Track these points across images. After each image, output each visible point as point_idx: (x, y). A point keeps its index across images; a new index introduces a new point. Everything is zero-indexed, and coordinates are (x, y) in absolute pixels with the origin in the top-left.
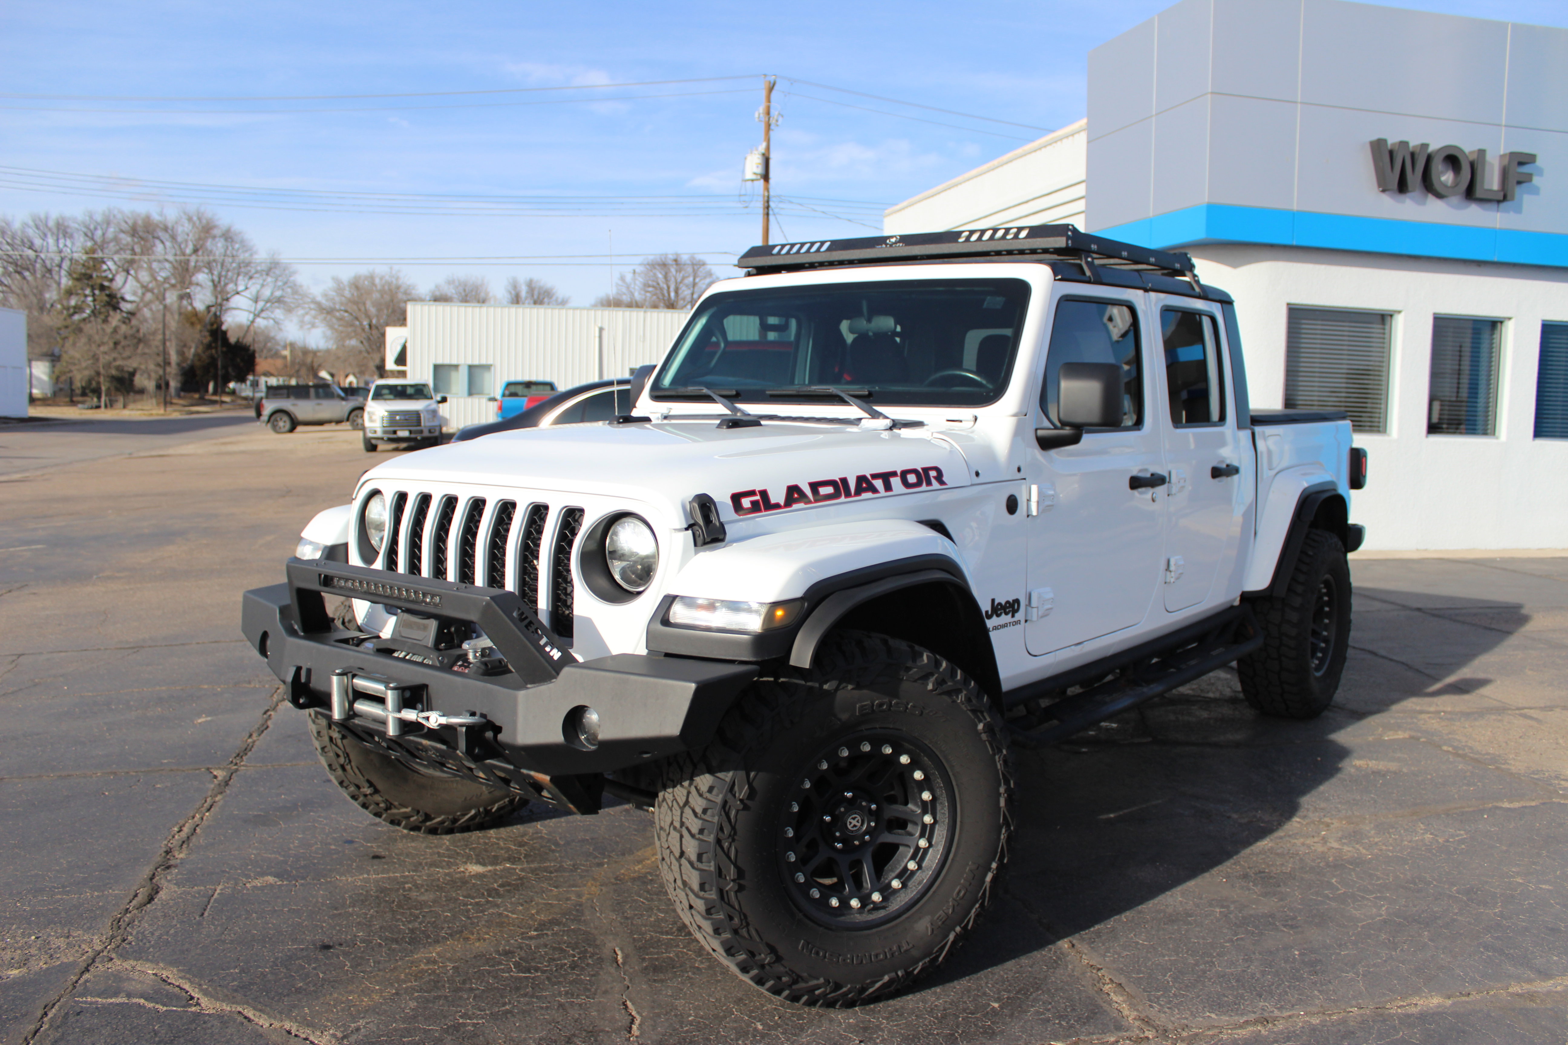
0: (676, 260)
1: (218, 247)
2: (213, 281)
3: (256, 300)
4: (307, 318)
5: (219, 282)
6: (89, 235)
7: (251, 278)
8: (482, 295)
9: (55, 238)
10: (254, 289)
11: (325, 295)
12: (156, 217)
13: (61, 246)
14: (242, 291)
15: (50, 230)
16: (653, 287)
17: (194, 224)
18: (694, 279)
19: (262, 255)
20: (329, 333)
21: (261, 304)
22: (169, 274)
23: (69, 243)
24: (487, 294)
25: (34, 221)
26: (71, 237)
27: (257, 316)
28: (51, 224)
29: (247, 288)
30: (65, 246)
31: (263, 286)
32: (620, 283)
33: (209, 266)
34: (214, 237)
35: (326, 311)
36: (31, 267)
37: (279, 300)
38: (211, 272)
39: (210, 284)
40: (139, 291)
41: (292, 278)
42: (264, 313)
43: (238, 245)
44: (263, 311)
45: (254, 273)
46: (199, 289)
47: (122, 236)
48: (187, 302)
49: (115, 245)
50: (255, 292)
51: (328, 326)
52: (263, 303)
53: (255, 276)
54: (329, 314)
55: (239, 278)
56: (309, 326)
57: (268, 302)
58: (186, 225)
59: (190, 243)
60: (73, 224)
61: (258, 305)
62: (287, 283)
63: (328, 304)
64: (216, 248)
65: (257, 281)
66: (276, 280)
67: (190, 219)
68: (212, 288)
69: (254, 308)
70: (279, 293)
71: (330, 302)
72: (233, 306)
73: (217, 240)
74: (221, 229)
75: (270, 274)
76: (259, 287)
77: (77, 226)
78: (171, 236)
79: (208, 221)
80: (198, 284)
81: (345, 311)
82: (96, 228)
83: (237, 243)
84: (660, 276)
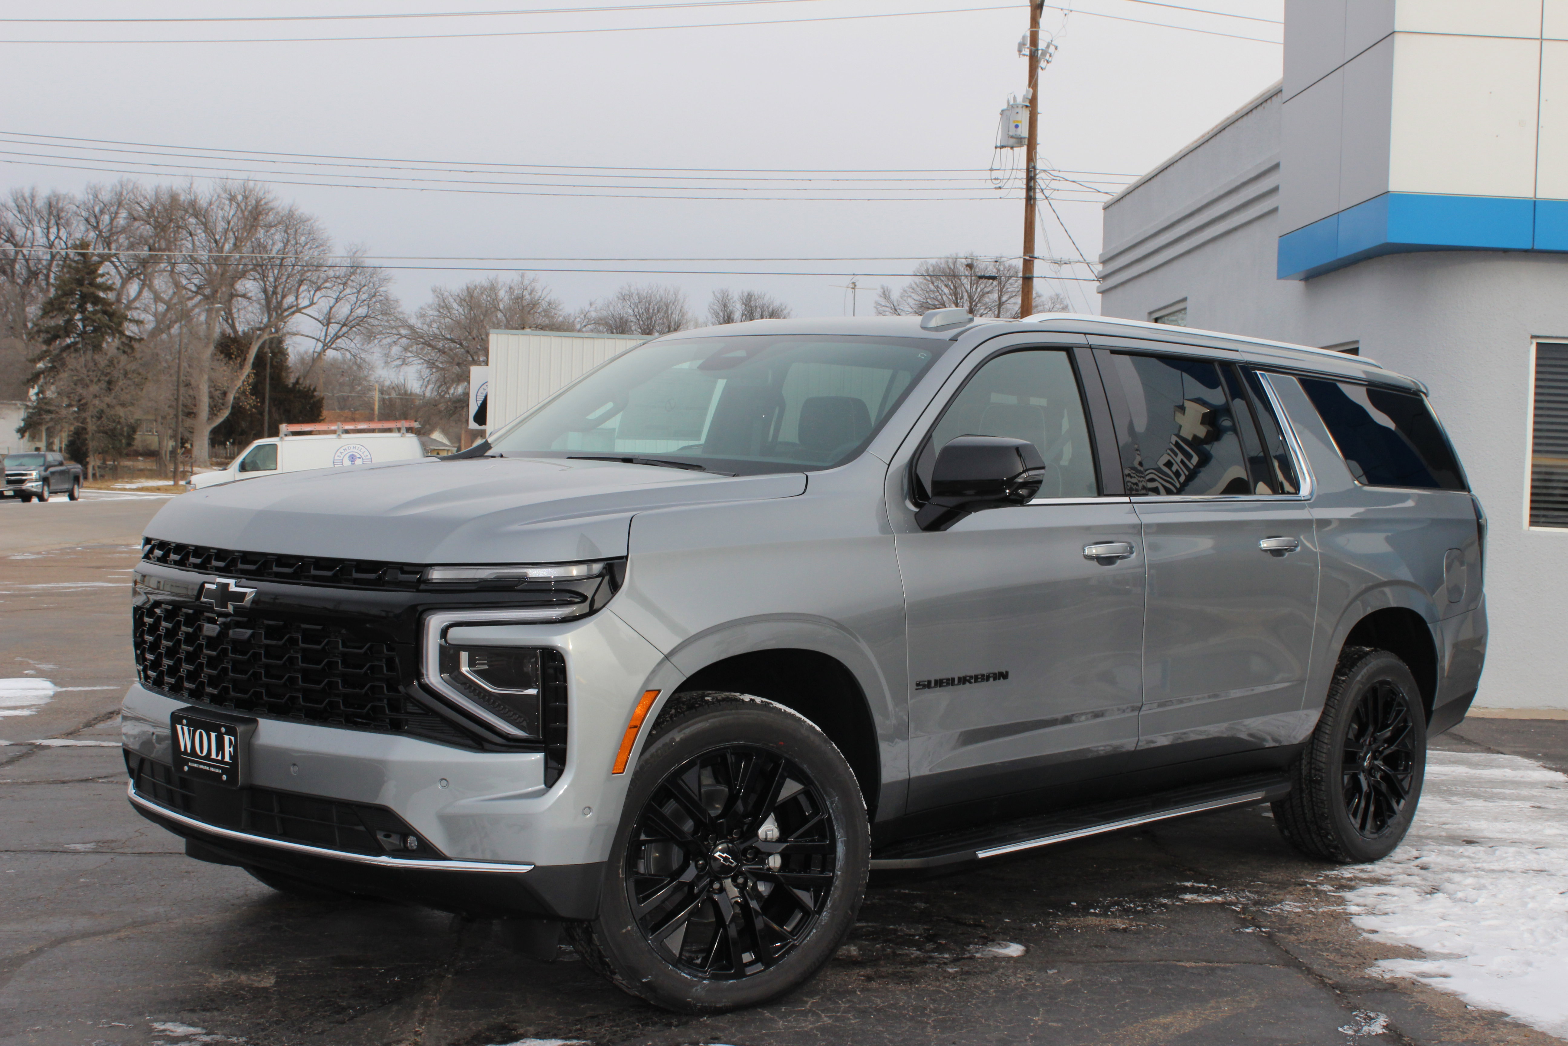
0: (970, 266)
1: (274, 239)
2: (265, 291)
3: (327, 322)
4: (395, 350)
5: (275, 293)
6: (92, 220)
7: (319, 289)
8: (675, 317)
9: (44, 225)
10: (323, 304)
13: (52, 238)
14: (304, 308)
15: (38, 212)
17: (238, 205)
18: (1000, 298)
19: (338, 253)
20: (426, 372)
21: (333, 329)
22: (202, 280)
23: (63, 233)
24: (683, 314)
25: (16, 201)
26: (68, 224)
27: (326, 346)
28: (40, 204)
29: (312, 304)
30: (58, 237)
31: (338, 300)
32: (883, 301)
33: (261, 268)
34: (270, 226)
35: (422, 341)
36: (8, 268)
37: (361, 321)
38: (264, 277)
39: (262, 296)
40: (153, 306)
41: (381, 289)
42: (339, 341)
43: (303, 238)
44: (338, 337)
45: (326, 281)
46: (245, 302)
47: (137, 224)
48: (227, 321)
49: (127, 238)
50: (326, 310)
51: (428, 362)
52: (337, 327)
53: (327, 285)
54: (427, 344)
55: (302, 288)
56: (399, 362)
57: (344, 325)
58: (227, 208)
59: (231, 234)
60: (70, 206)
61: (330, 328)
62: (374, 296)
63: (425, 327)
64: (271, 242)
65: (330, 292)
66: (359, 292)
67: (232, 198)
68: (263, 302)
69: (323, 334)
70: (361, 311)
71: (430, 326)
72: (294, 330)
73: (273, 230)
74: (277, 213)
75: (350, 283)
76: (332, 301)
77: (75, 208)
78: (205, 225)
79: (258, 202)
80: (244, 296)
81: (452, 340)
82: (102, 212)
83: (302, 235)
84: (946, 290)
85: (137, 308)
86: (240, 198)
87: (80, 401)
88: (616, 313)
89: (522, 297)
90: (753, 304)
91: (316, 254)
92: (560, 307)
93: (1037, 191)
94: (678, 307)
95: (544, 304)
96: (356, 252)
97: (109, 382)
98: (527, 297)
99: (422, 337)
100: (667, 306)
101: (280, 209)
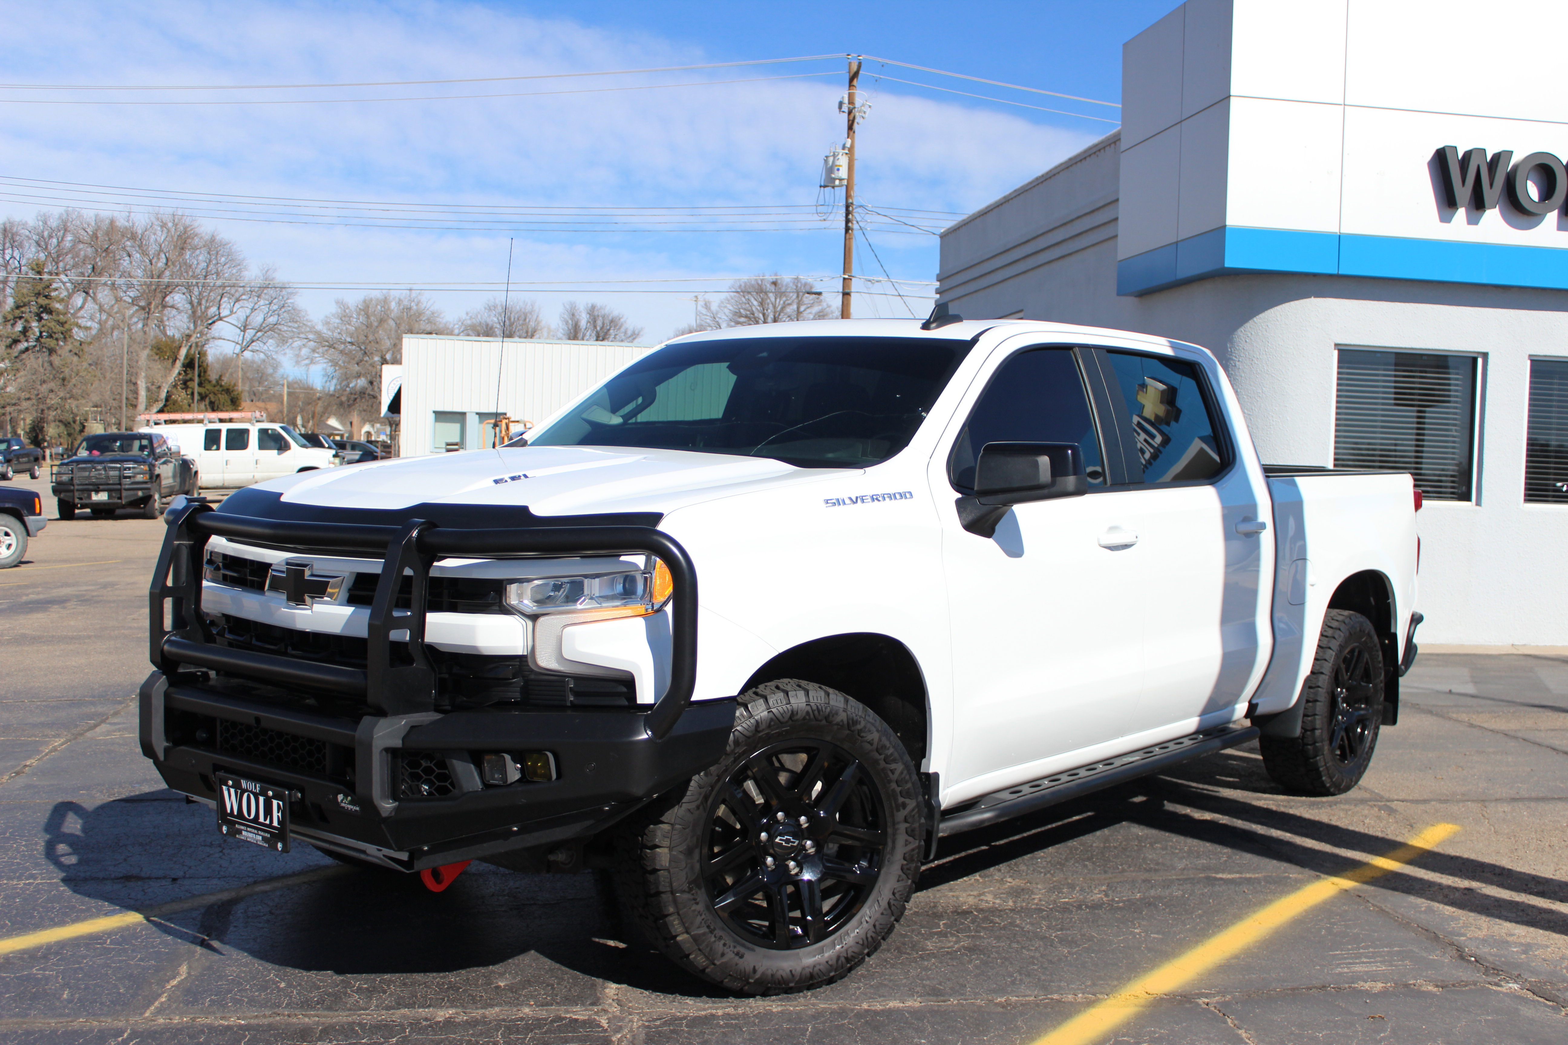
0: (775, 283)
1: (199, 260)
2: (191, 303)
3: (244, 328)
4: (304, 351)
5: (200, 304)
6: (41, 243)
7: (238, 300)
8: (532, 325)
10: (241, 314)
11: (327, 323)
12: (121, 222)
14: (225, 317)
16: (746, 317)
17: (169, 231)
18: (798, 308)
19: (252, 274)
20: (330, 370)
21: (250, 333)
22: (137, 294)
23: (16, 254)
24: (538, 322)
26: (21, 246)
27: (243, 349)
29: (232, 313)
30: (13, 257)
31: (253, 310)
32: (704, 311)
33: (187, 284)
34: (195, 248)
35: (327, 344)
37: (273, 328)
38: (190, 292)
39: (188, 306)
40: (98, 315)
41: (289, 301)
42: (254, 344)
43: (223, 259)
44: (253, 342)
45: (243, 294)
46: (174, 312)
47: (81, 246)
48: (159, 327)
49: (73, 258)
50: (243, 318)
51: (331, 361)
52: (252, 332)
53: (244, 297)
54: (331, 346)
55: (223, 300)
56: (307, 362)
57: (259, 331)
58: (159, 233)
59: (163, 256)
60: (23, 231)
61: (247, 334)
62: (283, 307)
63: (330, 333)
64: (196, 262)
65: (246, 304)
66: (270, 304)
67: (163, 225)
68: (190, 312)
69: (241, 338)
70: (272, 320)
71: (333, 332)
72: (217, 335)
73: (198, 252)
74: (201, 238)
75: (263, 295)
76: (248, 311)
77: (27, 233)
78: (140, 246)
79: (185, 228)
80: (172, 307)
81: (352, 343)
82: (50, 237)
83: (223, 256)
84: (755, 303)
85: (84, 317)
86: (170, 225)
87: (38, 395)
88: (483, 321)
89: (410, 309)
90: (596, 313)
91: (234, 271)
92: (442, 316)
93: (855, 222)
94: (535, 317)
95: (428, 313)
96: (268, 271)
97: (64, 379)
98: (415, 307)
99: (327, 341)
100: (526, 315)
101: (203, 235)
